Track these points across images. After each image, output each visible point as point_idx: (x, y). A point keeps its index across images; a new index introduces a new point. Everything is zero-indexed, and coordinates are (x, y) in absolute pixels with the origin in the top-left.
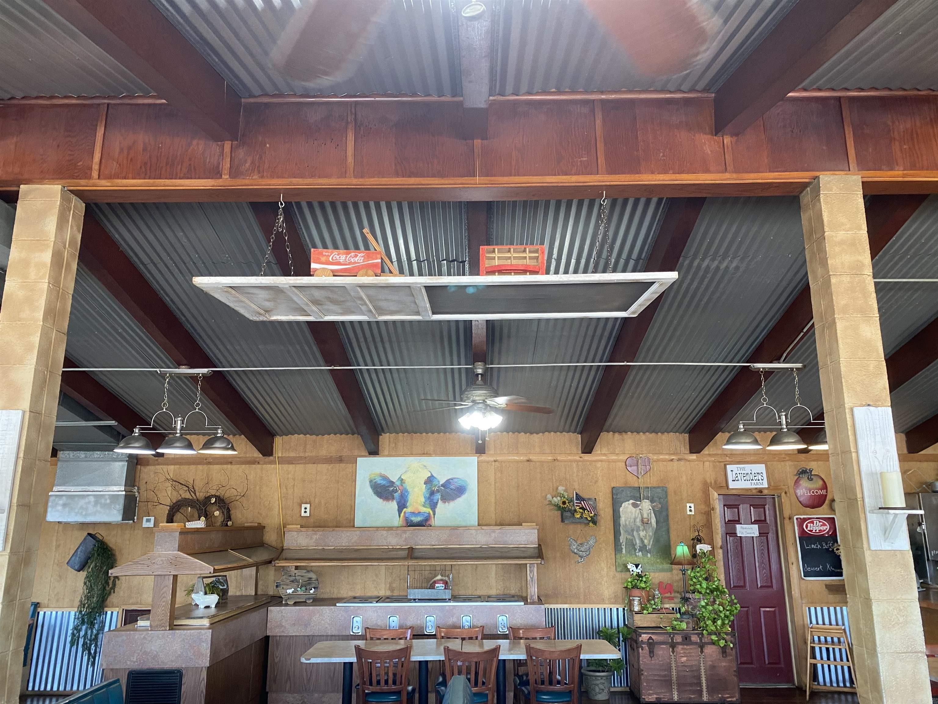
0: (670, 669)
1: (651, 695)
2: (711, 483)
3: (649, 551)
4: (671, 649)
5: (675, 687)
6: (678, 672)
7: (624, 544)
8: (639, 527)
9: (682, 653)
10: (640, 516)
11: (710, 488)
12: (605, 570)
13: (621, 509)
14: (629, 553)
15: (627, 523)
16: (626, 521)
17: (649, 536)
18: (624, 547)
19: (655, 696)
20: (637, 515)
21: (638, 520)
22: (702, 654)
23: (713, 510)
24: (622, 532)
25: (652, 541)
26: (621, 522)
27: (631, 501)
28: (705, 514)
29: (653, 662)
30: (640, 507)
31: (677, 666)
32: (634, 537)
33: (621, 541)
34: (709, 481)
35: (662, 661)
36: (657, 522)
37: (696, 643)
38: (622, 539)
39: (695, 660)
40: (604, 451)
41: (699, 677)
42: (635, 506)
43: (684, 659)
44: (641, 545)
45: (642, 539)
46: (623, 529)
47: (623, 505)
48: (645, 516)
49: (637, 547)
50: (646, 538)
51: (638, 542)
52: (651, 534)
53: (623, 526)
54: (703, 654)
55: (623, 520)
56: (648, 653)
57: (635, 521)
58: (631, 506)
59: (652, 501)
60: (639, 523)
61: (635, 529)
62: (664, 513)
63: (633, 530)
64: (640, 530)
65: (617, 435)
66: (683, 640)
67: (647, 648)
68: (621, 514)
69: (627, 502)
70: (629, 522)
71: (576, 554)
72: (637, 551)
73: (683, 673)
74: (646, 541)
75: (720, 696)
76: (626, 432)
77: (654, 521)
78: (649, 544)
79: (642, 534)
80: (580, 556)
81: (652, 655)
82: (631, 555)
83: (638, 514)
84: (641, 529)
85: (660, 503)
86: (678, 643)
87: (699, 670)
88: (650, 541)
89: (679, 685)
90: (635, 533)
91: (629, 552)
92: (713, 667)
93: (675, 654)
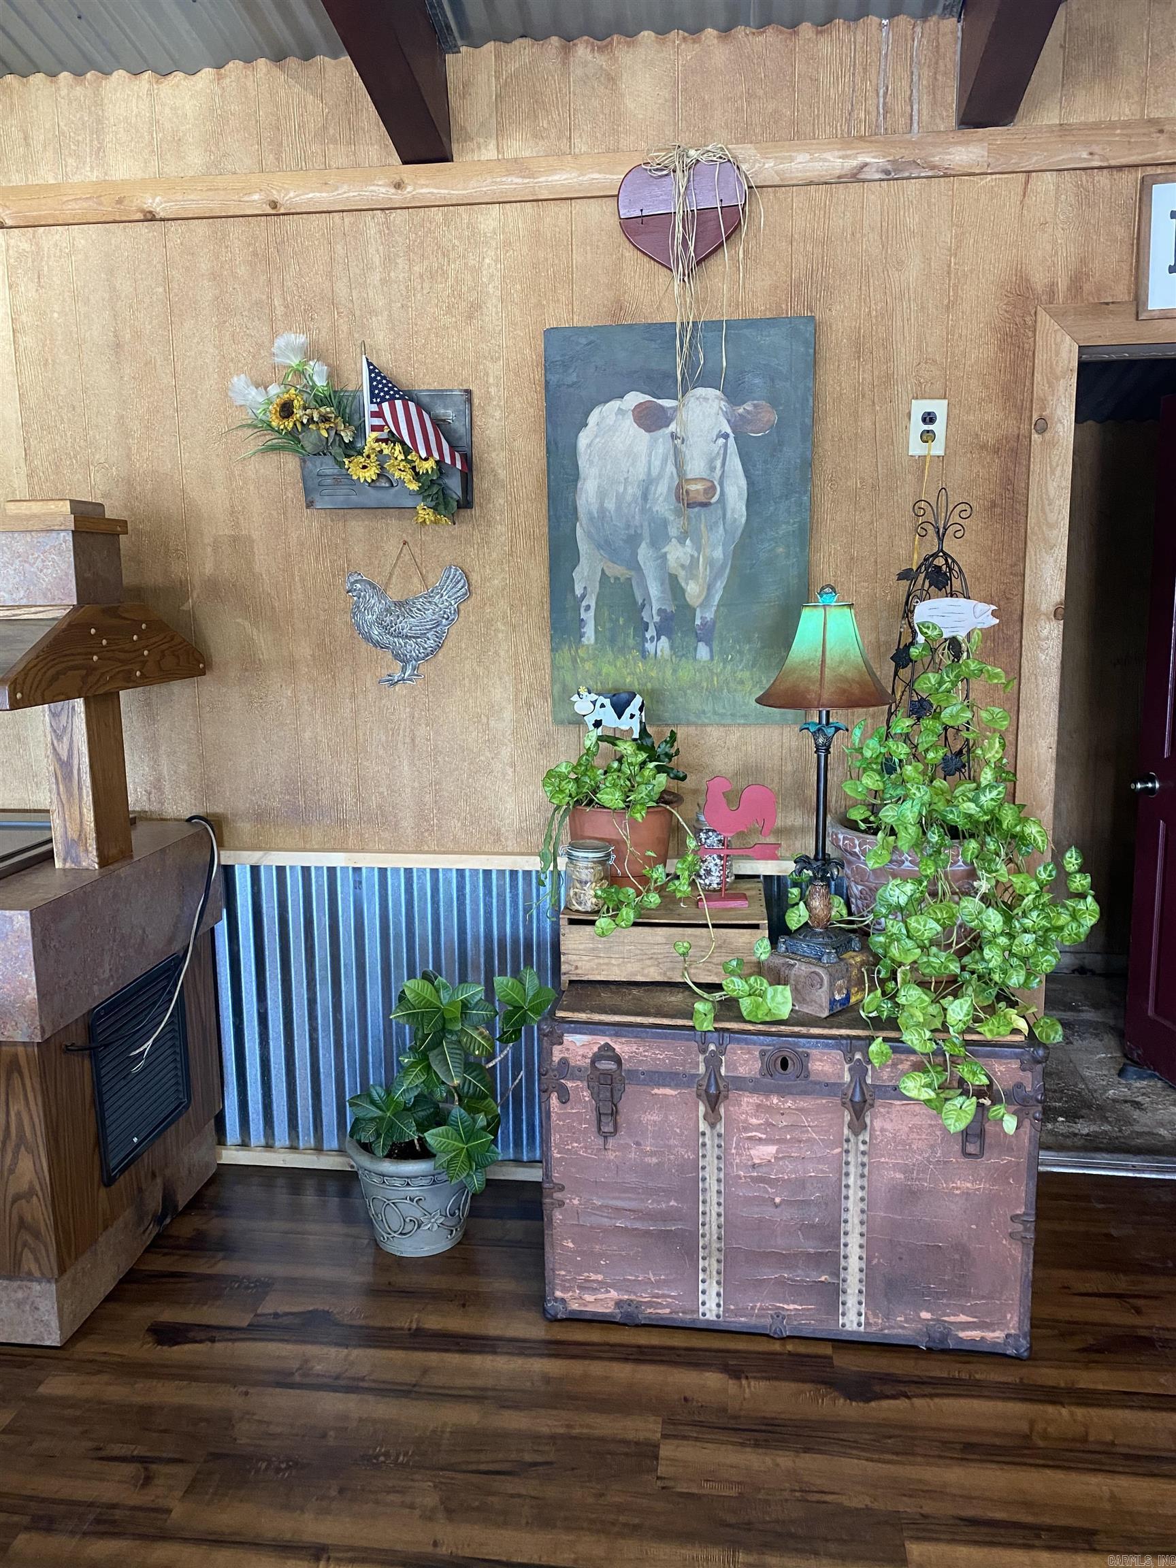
0: (691, 1187)
1: (594, 1290)
2: (1051, 290)
3: (706, 634)
4: (702, 1109)
5: (710, 1265)
6: (728, 1200)
7: (591, 601)
8: (665, 523)
9: (757, 1128)
10: (671, 468)
11: (1043, 317)
12: (508, 714)
13: (583, 439)
14: (612, 641)
15: (610, 505)
16: (602, 494)
17: (711, 563)
18: (589, 617)
19: (613, 1294)
20: (657, 463)
21: (662, 489)
22: (856, 1134)
23: (1042, 431)
24: (583, 546)
25: (720, 585)
26: (581, 503)
27: (634, 398)
28: (996, 451)
29: (611, 1155)
30: (672, 427)
31: (728, 1181)
32: (638, 569)
33: (578, 591)
34: (1039, 279)
35: (653, 1154)
36: (753, 499)
37: (829, 1088)
38: (585, 577)
39: (821, 1160)
40: (518, 146)
41: (831, 1234)
42: (650, 419)
43: (767, 1151)
44: (670, 608)
45: (673, 579)
46: (589, 536)
47: (593, 418)
48: (696, 467)
49: (652, 616)
50: (692, 576)
51: (654, 590)
52: (718, 554)
53: (591, 519)
54: (866, 1136)
55: (588, 493)
56: (591, 1116)
57: (645, 496)
58: (629, 424)
59: (734, 394)
60: (662, 502)
61: (646, 533)
62: (791, 453)
63: (633, 541)
64: (667, 539)
65: (582, 50)
66: (767, 1071)
67: (586, 1095)
68: (582, 463)
69: (614, 404)
70: (620, 498)
71: (377, 644)
72: (651, 632)
73: (756, 1212)
74: (693, 590)
75: (925, 1315)
76: (631, 34)
77: (736, 491)
78: (705, 604)
79: (677, 554)
80: (396, 656)
81: (608, 1128)
82: (622, 651)
83: (664, 461)
84: (673, 531)
85: (774, 402)
86: (740, 1084)
87: (834, 1200)
88: (710, 587)
89: (731, 1259)
90: (644, 553)
91: (610, 638)
92: (907, 1195)
93: (721, 1128)
